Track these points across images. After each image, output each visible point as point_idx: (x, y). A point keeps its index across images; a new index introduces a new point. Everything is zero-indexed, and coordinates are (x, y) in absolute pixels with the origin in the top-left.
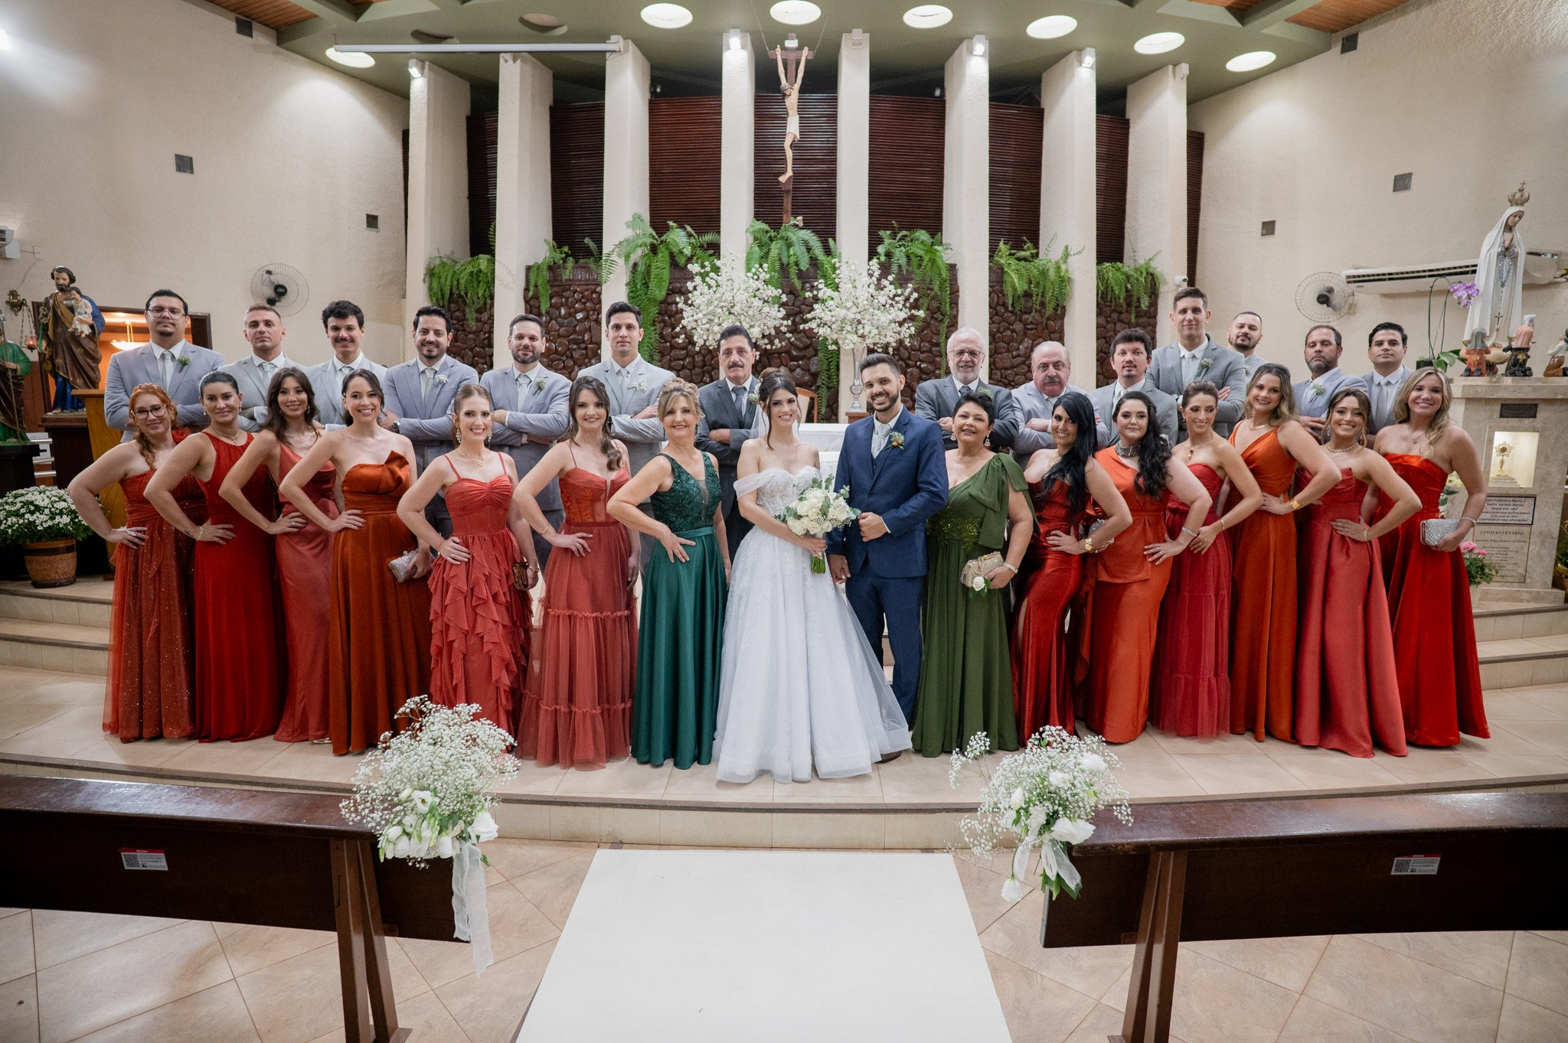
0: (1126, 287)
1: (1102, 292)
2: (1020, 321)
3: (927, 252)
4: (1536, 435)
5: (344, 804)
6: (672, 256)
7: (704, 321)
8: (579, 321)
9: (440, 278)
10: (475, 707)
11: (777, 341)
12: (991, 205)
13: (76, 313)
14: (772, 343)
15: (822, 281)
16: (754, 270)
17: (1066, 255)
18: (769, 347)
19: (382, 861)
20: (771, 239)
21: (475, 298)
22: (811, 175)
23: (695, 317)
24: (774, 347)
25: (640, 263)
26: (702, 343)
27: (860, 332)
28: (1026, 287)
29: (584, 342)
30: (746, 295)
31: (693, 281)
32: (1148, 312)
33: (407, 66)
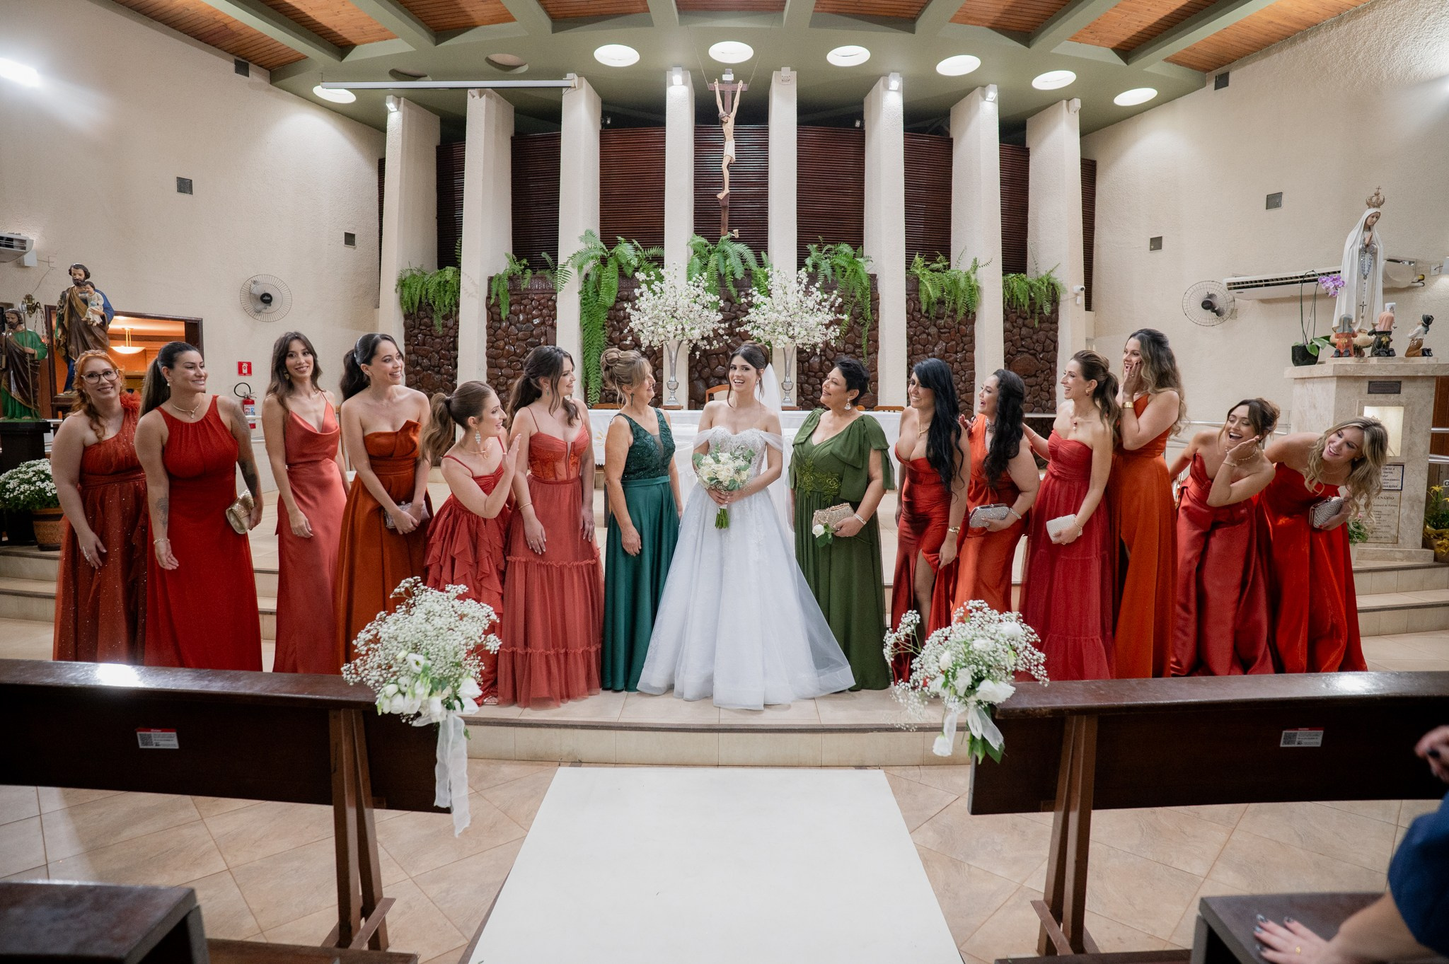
0: (1030, 296)
1: (1009, 301)
2: (935, 325)
3: (850, 263)
4: (1401, 409)
6: (620, 267)
7: (650, 324)
8: (536, 326)
9: (410, 288)
10: (462, 588)
11: (715, 342)
12: (907, 223)
14: (710, 344)
15: (755, 288)
16: (694, 279)
18: (708, 347)
19: (380, 714)
20: (709, 252)
21: (442, 306)
22: (745, 197)
23: (642, 320)
24: (713, 348)
25: (592, 273)
26: (648, 343)
27: (791, 333)
28: (939, 294)
30: (687, 301)
31: (639, 288)
32: (1050, 317)
33: (384, 101)
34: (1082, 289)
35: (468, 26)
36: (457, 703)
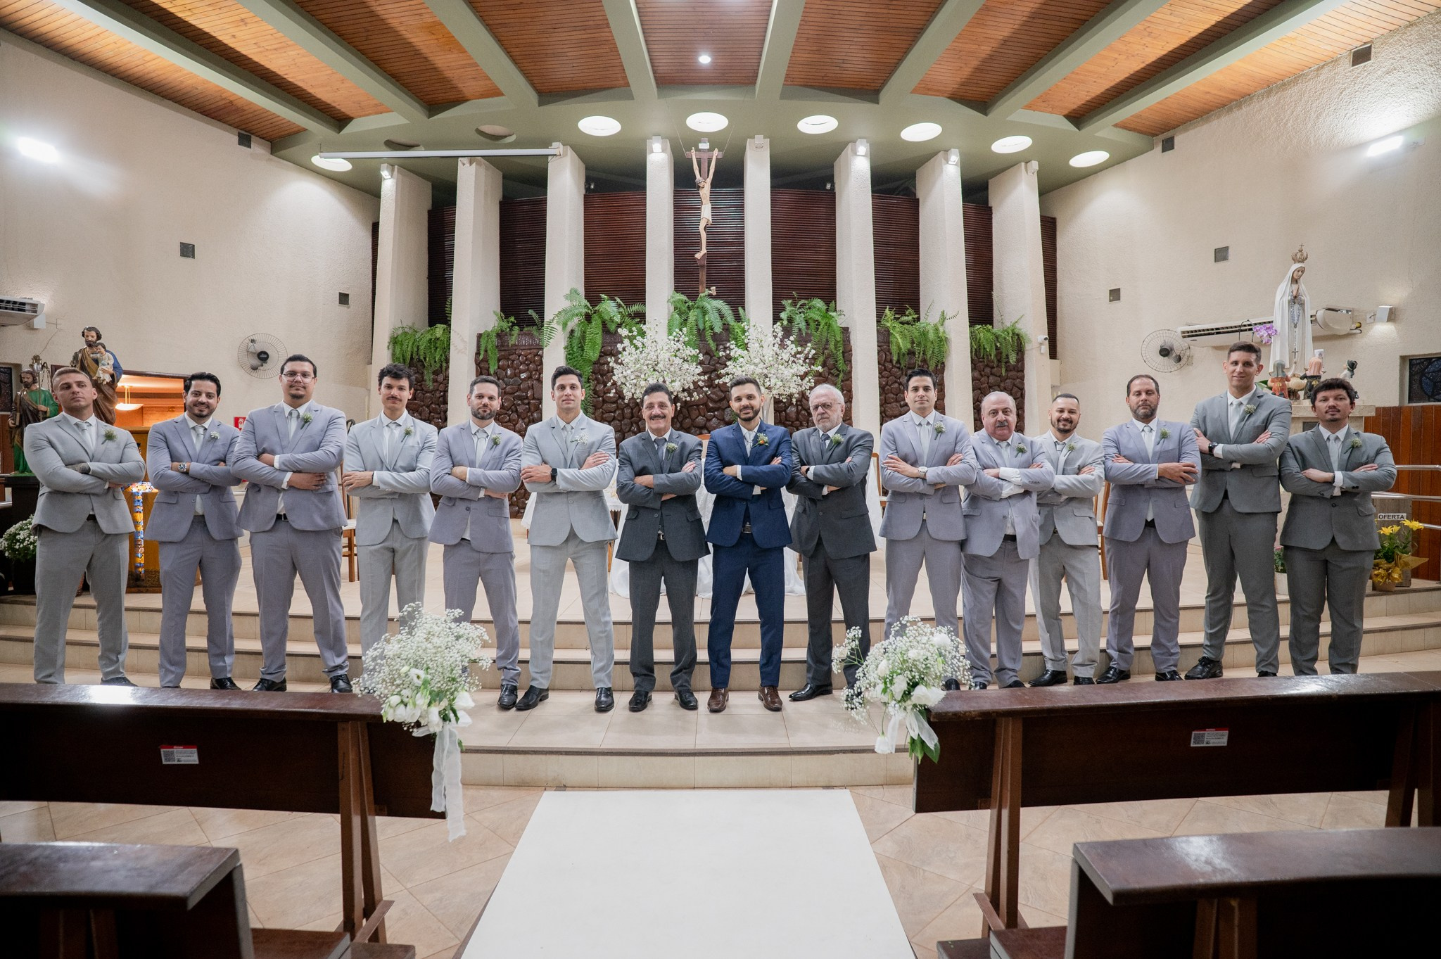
0: (996, 346)
1: (976, 351)
3: (824, 317)
5: (354, 681)
6: (604, 324)
7: (632, 377)
8: (523, 380)
9: (402, 345)
10: (458, 612)
11: (695, 394)
12: (877, 278)
13: (100, 364)
14: (691, 395)
15: (733, 342)
16: (675, 334)
17: (943, 319)
18: (688, 399)
19: (385, 721)
20: (689, 308)
21: (432, 362)
22: (723, 256)
23: (625, 374)
24: (693, 399)
25: (576, 330)
26: (630, 396)
27: (767, 384)
28: (909, 346)
29: (527, 398)
30: (668, 355)
31: (622, 343)
32: (1016, 366)
33: (379, 169)
34: (1046, 339)
35: (459, 100)
36: (452, 715)
